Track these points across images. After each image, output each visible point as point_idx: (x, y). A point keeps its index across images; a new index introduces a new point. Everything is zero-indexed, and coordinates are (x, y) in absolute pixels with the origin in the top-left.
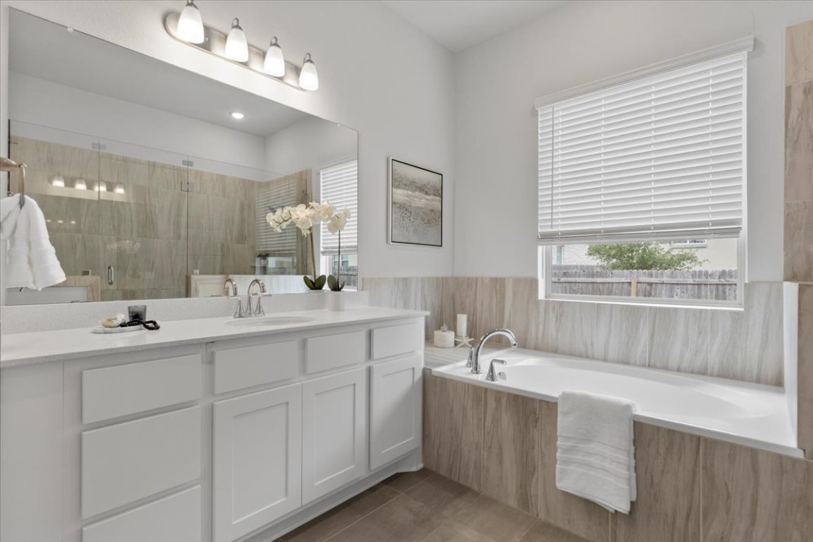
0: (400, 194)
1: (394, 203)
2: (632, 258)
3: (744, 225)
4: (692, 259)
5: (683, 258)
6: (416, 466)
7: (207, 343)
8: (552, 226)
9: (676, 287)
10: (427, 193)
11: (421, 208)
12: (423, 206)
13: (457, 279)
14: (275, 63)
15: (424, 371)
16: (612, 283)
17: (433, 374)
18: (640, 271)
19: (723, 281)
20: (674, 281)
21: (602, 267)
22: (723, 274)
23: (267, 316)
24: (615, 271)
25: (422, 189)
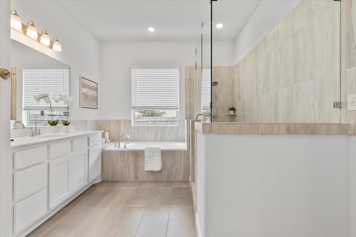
0: (85, 90)
1: (82, 93)
2: (149, 113)
3: (179, 107)
4: (165, 113)
5: (163, 113)
6: (99, 180)
7: (47, 142)
8: (136, 104)
9: (161, 122)
10: (93, 90)
11: (90, 95)
12: (91, 94)
13: (103, 121)
14: (45, 40)
15: (102, 149)
16: (143, 121)
17: (105, 150)
18: (152, 117)
19: (173, 120)
20: (161, 120)
21: (140, 116)
22: (173, 118)
23: (43, 135)
24: (144, 117)
25: (91, 88)
